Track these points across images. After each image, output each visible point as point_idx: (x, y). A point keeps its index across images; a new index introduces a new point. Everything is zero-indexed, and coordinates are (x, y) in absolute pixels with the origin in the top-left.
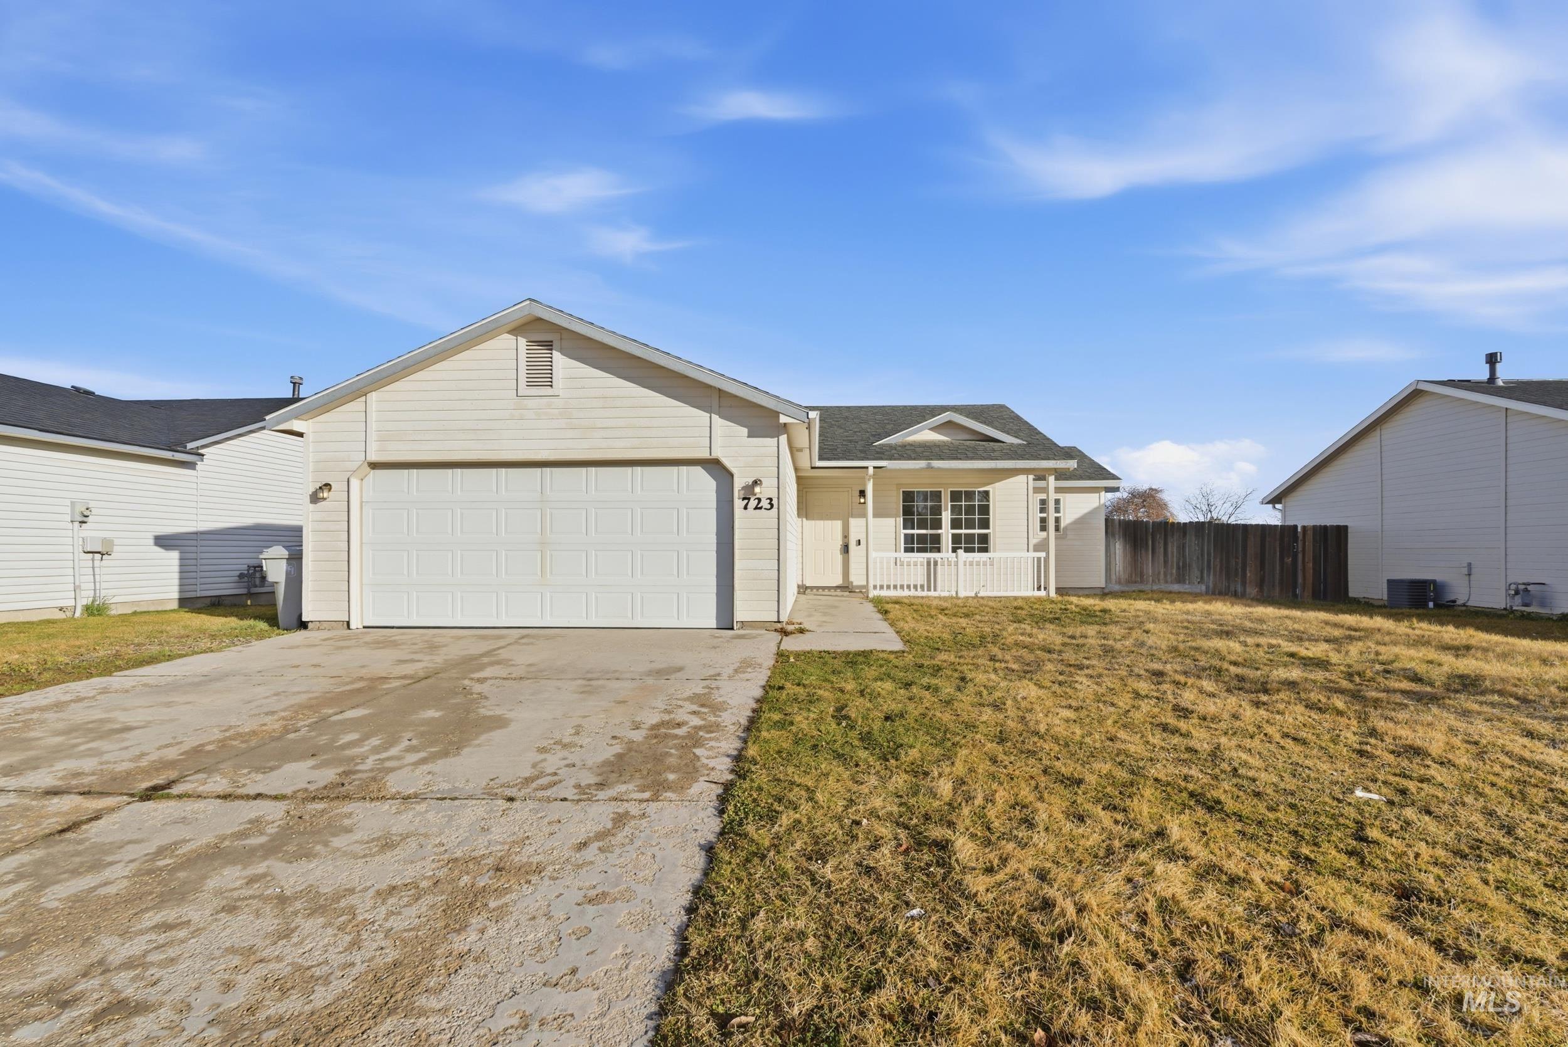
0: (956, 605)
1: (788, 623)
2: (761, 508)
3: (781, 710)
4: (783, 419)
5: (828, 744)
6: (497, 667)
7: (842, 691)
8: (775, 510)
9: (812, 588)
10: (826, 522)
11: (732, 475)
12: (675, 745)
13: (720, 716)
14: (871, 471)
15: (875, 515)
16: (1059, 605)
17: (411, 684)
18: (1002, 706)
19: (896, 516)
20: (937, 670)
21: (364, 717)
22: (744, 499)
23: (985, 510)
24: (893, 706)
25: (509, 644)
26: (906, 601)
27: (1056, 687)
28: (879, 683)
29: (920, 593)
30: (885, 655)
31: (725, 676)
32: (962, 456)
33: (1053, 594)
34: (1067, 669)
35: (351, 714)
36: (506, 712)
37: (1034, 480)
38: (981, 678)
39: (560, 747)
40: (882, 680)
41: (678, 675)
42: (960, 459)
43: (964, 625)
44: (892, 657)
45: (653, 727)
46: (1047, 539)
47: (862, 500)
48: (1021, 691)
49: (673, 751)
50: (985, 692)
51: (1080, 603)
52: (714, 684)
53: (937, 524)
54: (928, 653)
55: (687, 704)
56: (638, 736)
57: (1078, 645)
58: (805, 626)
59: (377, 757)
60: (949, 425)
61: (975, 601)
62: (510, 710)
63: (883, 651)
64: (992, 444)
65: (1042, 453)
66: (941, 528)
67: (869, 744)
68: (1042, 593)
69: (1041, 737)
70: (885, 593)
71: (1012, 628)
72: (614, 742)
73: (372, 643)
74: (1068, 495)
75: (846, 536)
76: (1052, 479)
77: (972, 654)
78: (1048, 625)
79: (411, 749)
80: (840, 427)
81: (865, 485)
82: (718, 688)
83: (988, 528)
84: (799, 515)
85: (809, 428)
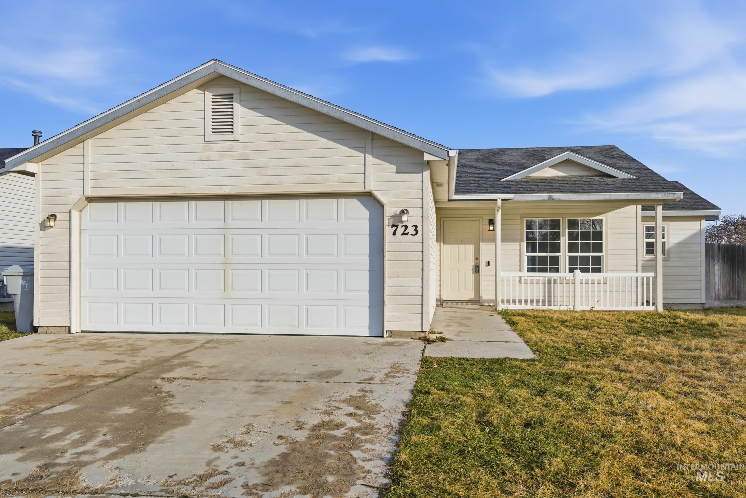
0: (574, 318)
1: (430, 333)
2: (407, 234)
3: (428, 414)
4: (427, 157)
5: (474, 449)
6: (185, 368)
7: (483, 397)
8: (419, 236)
9: (447, 301)
10: (460, 246)
11: (382, 206)
12: (334, 446)
13: (374, 419)
14: (500, 202)
15: (503, 240)
16: (668, 319)
17: (113, 382)
18: (634, 416)
19: (521, 241)
20: (567, 378)
21: (70, 412)
22: (393, 226)
23: (598, 235)
24: (532, 413)
25: (196, 348)
26: (531, 314)
27: (682, 398)
28: (515, 390)
29: (540, 307)
30: (518, 363)
31: (377, 380)
32: (580, 190)
33: (660, 309)
34: (690, 381)
35: (59, 409)
36: (188, 410)
37: (642, 210)
38: (609, 387)
39: (231, 445)
40: (517, 386)
41: (337, 378)
42: (578, 192)
43: (585, 336)
44: (524, 365)
45: (316, 428)
46: (655, 260)
47: (491, 228)
48: (650, 401)
49: (332, 452)
50: (615, 402)
51: (687, 317)
52: (368, 387)
53: (556, 248)
54: (556, 362)
55: (344, 406)
56: (301, 436)
57: (694, 357)
58: (445, 335)
59: (75, 451)
60: (568, 162)
61: (592, 314)
62: (193, 409)
63: (515, 359)
64: (605, 179)
65: (652, 187)
66: (559, 252)
67: (512, 451)
68: (651, 308)
69: (679, 449)
70: (512, 307)
71: (630, 339)
72: (280, 442)
73: (87, 346)
74: (672, 223)
75: (477, 258)
76: (660, 208)
77: (597, 364)
78: (662, 338)
79: (104, 444)
80: (472, 166)
81: (494, 215)
82: (372, 391)
83: (601, 251)
84: (438, 240)
85: (448, 165)
